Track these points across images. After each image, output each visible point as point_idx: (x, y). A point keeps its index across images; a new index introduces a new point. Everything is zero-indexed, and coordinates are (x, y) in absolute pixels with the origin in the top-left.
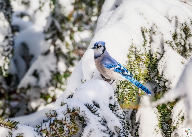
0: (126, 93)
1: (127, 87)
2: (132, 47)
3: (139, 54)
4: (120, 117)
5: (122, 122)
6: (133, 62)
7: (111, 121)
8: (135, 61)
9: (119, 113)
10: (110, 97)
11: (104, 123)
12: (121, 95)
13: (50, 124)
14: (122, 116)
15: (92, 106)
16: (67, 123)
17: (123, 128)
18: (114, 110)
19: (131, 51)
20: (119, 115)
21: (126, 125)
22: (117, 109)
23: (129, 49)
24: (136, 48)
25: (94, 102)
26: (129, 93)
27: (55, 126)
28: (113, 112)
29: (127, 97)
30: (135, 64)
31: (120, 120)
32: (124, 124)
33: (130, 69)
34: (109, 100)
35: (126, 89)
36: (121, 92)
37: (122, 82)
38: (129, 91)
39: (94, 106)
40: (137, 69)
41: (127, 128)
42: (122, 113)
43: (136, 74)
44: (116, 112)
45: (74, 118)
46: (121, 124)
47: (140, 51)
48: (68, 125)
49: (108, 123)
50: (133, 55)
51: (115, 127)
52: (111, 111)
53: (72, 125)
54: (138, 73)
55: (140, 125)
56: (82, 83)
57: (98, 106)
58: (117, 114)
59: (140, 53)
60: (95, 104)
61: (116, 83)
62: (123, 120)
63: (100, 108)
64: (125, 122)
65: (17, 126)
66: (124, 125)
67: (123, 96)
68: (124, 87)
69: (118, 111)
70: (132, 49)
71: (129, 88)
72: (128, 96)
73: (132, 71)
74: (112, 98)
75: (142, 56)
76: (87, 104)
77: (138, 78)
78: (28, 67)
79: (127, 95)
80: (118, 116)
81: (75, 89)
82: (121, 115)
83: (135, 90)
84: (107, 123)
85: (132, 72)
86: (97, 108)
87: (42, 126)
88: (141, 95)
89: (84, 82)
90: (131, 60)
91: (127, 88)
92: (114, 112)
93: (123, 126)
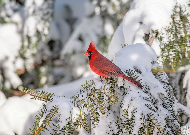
0: (171, 57)
1: (171, 50)
2: (176, 7)
3: (185, 15)
4: (164, 83)
5: (167, 88)
6: (178, 24)
7: (155, 87)
8: (180, 22)
9: (163, 78)
10: (152, 62)
11: (146, 90)
12: (166, 59)
13: (88, 95)
14: (167, 81)
15: (133, 73)
16: (106, 92)
17: (168, 94)
18: (157, 75)
19: (175, 12)
20: (163, 80)
21: (172, 90)
22: (161, 74)
23: (173, 9)
24: (180, 8)
25: (135, 67)
26: (174, 57)
27: (93, 96)
28: (156, 78)
29: (172, 61)
30: (180, 25)
31: (164, 85)
32: (168, 89)
33: (175, 31)
34: (151, 65)
35: (171, 53)
36: (165, 55)
37: (166, 45)
38: (174, 54)
39: (135, 72)
40: (182, 31)
41: (173, 94)
42: (167, 78)
43: (181, 36)
44: (160, 77)
45: (114, 86)
46: (165, 90)
47: (185, 11)
48: (107, 94)
49: (151, 89)
50: (178, 15)
51: (159, 93)
52: (154, 77)
53: (111, 94)
54: (183, 34)
55: (188, 91)
56: (122, 47)
57: (140, 72)
58: (161, 80)
59: (185, 13)
60: (137, 70)
61: (160, 46)
62: (168, 85)
63: (142, 73)
64: (170, 88)
65: (52, 98)
66: (170, 90)
67: (168, 60)
68: (169, 50)
69: (161, 76)
70: (176, 9)
71: (175, 51)
72: (174, 59)
73: (177, 32)
74: (155, 62)
75: (188, 16)
76: (128, 70)
77: (185, 40)
78: (72, 31)
79: (172, 59)
80: (162, 82)
81: (115, 54)
82: (165, 81)
83: (181, 54)
84: (149, 89)
85: (177, 34)
86: (139, 74)
87: (79, 97)
88: (188, 58)
89: (124, 47)
90: (175, 21)
91: (173, 51)
92: (158, 77)
93: (168, 91)
